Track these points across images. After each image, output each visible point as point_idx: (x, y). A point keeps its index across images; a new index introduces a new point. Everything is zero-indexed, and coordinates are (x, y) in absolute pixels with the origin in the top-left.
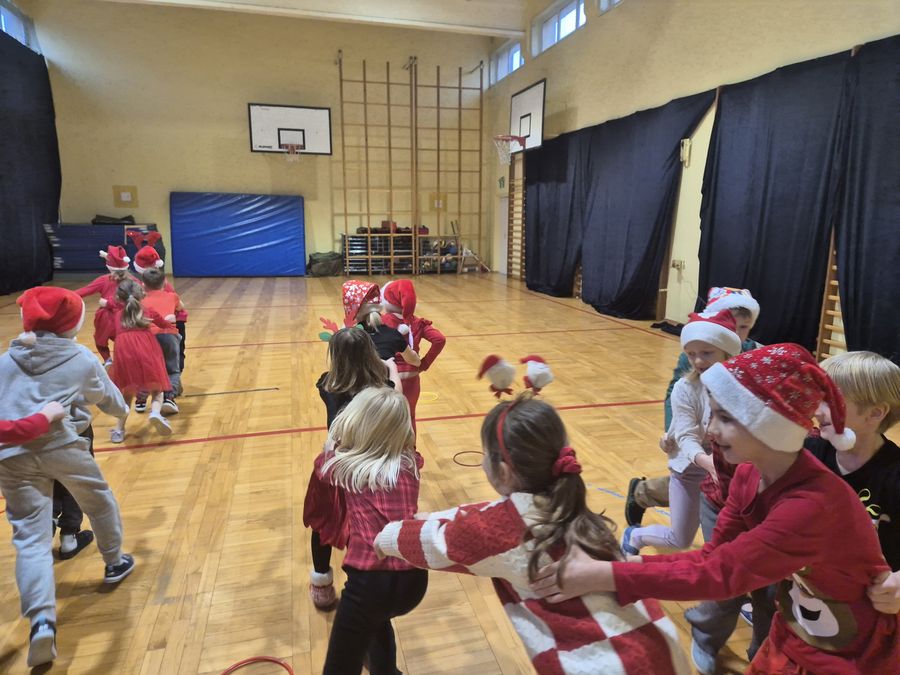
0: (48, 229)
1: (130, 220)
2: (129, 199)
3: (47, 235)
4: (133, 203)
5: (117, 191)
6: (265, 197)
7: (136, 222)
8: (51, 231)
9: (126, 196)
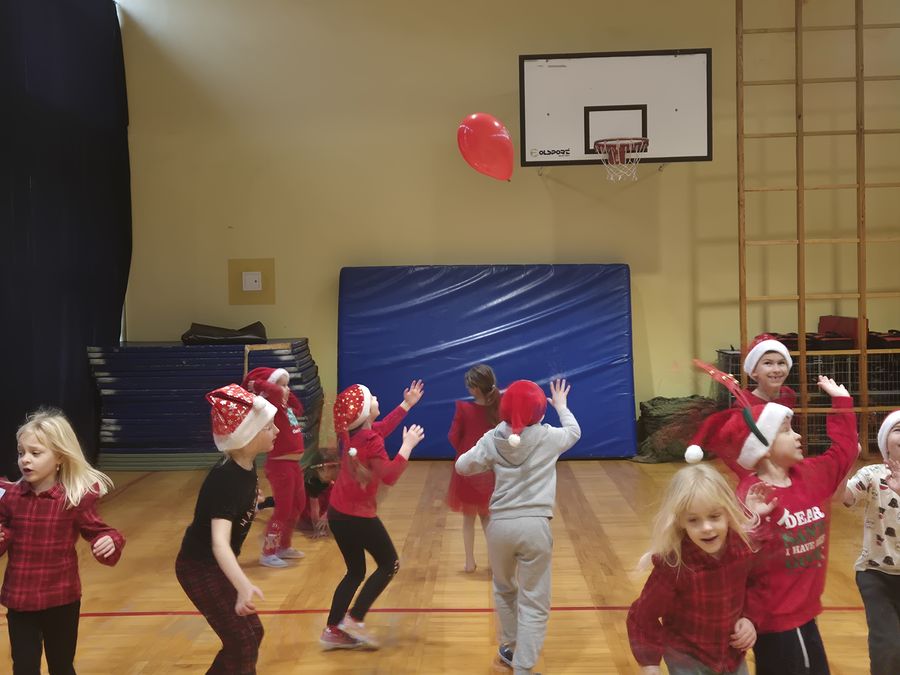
0: (96, 357)
1: (257, 331)
2: (258, 287)
3: (92, 369)
4: (266, 295)
5: (237, 269)
6: (542, 269)
7: (269, 336)
8: (101, 362)
9: (252, 281)
